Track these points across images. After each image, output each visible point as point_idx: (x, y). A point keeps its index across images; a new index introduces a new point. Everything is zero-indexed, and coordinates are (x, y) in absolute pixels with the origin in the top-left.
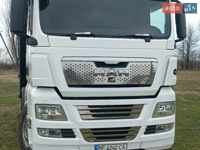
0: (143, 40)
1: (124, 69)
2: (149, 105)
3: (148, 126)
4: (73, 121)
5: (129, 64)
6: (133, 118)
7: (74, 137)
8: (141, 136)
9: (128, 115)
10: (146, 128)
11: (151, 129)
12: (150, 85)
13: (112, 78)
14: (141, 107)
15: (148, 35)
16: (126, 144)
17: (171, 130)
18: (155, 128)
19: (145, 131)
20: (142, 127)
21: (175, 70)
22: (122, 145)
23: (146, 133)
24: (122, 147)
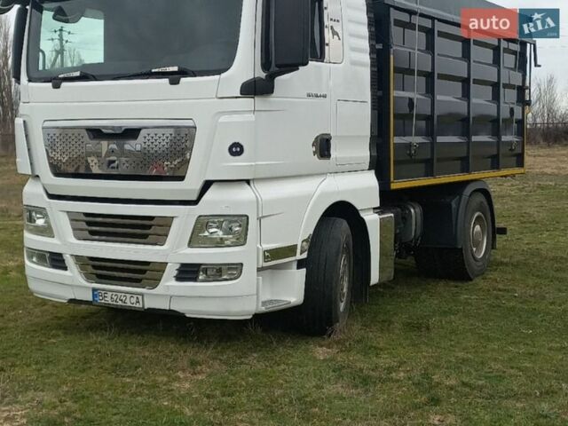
0: (166, 81)
1: (132, 142)
2: (183, 219)
3: (183, 265)
4: (60, 239)
5: (143, 133)
6: (156, 244)
7: (65, 268)
8: (169, 283)
9: (145, 236)
10: (178, 266)
11: (188, 272)
12: (182, 178)
13: (114, 162)
14: (167, 222)
15: (175, 69)
16: (142, 295)
17: (235, 279)
18: (196, 269)
19: (175, 273)
20: (169, 264)
21: (236, 145)
22: (135, 296)
23: (179, 278)
24: (134, 300)
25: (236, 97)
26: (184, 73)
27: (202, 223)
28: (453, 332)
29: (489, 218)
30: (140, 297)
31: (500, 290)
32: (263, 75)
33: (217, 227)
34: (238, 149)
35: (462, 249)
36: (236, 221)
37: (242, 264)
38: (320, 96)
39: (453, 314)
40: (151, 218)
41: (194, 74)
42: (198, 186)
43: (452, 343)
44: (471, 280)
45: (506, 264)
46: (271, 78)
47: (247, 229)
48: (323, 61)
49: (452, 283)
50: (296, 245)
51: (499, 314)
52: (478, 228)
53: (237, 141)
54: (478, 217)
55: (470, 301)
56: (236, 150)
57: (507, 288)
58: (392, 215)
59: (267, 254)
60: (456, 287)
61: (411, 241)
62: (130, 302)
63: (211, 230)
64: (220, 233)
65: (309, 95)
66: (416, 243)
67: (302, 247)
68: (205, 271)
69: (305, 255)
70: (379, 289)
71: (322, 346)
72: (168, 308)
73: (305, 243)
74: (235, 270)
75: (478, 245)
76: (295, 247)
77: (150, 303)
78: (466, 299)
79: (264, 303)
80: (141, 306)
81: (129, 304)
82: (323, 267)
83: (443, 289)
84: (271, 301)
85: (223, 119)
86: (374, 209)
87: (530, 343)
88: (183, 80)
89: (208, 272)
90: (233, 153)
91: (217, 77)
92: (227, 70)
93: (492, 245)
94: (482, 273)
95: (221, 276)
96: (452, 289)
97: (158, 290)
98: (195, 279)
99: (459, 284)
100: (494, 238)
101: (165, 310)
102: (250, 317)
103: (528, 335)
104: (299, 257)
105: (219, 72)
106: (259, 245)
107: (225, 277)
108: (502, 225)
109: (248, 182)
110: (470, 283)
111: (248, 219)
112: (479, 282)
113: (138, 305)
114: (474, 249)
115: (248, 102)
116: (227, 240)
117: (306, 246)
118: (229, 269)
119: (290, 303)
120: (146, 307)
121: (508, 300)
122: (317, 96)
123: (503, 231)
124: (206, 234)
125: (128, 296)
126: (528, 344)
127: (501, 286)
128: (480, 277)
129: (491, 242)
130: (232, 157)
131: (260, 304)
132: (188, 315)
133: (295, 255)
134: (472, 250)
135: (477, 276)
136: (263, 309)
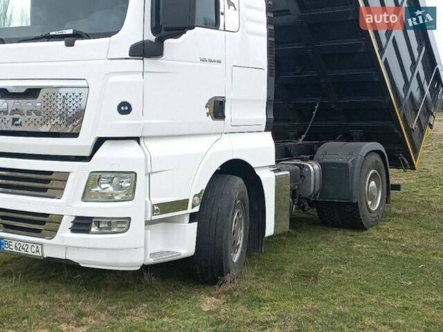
0: (62, 43)
1: (33, 101)
2: (78, 174)
3: (77, 218)
5: (42, 93)
6: (54, 198)
8: (64, 233)
9: (45, 190)
10: (73, 219)
11: (82, 225)
12: (76, 135)
13: (18, 119)
14: (63, 178)
15: (70, 32)
16: (42, 245)
17: (124, 232)
18: (89, 222)
19: (70, 225)
20: (64, 217)
21: (124, 104)
22: (36, 246)
23: (74, 230)
24: (34, 249)
25: (126, 59)
26: (78, 35)
27: (95, 179)
28: (338, 282)
29: (384, 175)
30: (40, 246)
31: (390, 240)
32: (153, 38)
33: (109, 183)
34: (127, 108)
35: (357, 203)
36: (125, 178)
37: (130, 219)
38: (215, 61)
39: (343, 264)
40: (50, 173)
41: (88, 37)
42: (90, 143)
43: (335, 294)
44: (366, 229)
45: (399, 215)
46: (160, 41)
47: (135, 185)
48: (218, 29)
49: (349, 233)
50: (188, 200)
51: (385, 264)
52: (373, 184)
53: (125, 100)
54: (373, 175)
55: (361, 250)
56: (125, 108)
57: (397, 238)
58: (288, 173)
59: (156, 208)
60: (352, 236)
61: (311, 196)
62: (32, 251)
63: (103, 186)
64: (111, 189)
65: (203, 60)
66: (315, 197)
67: (194, 201)
68: (98, 224)
69: (197, 209)
70: (282, 238)
71: (211, 296)
72: (64, 258)
73: (197, 198)
74: (124, 223)
75: (373, 199)
76: (186, 201)
77: (48, 253)
78: (359, 248)
79: (152, 255)
80: (41, 255)
81: (30, 253)
82: (215, 222)
83: (340, 237)
84: (162, 253)
85: (113, 79)
86: (270, 166)
87: (407, 295)
88: (78, 42)
89: (101, 226)
90: (122, 112)
91: (108, 39)
92: (117, 32)
93: (387, 199)
94: (375, 224)
95: (110, 229)
96: (349, 238)
97: (56, 240)
98: (88, 231)
99: (355, 233)
100: (388, 194)
101: (62, 259)
102: (138, 268)
103: (408, 287)
104: (190, 210)
105: (109, 35)
106: (148, 199)
107: (114, 230)
108: (396, 182)
109: (137, 139)
110: (366, 232)
111: (136, 175)
112: (373, 232)
113: (37, 254)
114: (370, 203)
115: (137, 64)
116: (117, 195)
117: (198, 200)
118: (119, 222)
119: (180, 254)
120: (45, 257)
121: (396, 250)
122: (211, 61)
123: (397, 187)
124: (98, 189)
125: (30, 245)
126: (405, 297)
127: (391, 236)
128: (374, 227)
129: (385, 197)
130: (121, 116)
131: (148, 255)
132: (82, 265)
133: (186, 209)
134: (367, 203)
135: (372, 226)
136: (151, 261)
